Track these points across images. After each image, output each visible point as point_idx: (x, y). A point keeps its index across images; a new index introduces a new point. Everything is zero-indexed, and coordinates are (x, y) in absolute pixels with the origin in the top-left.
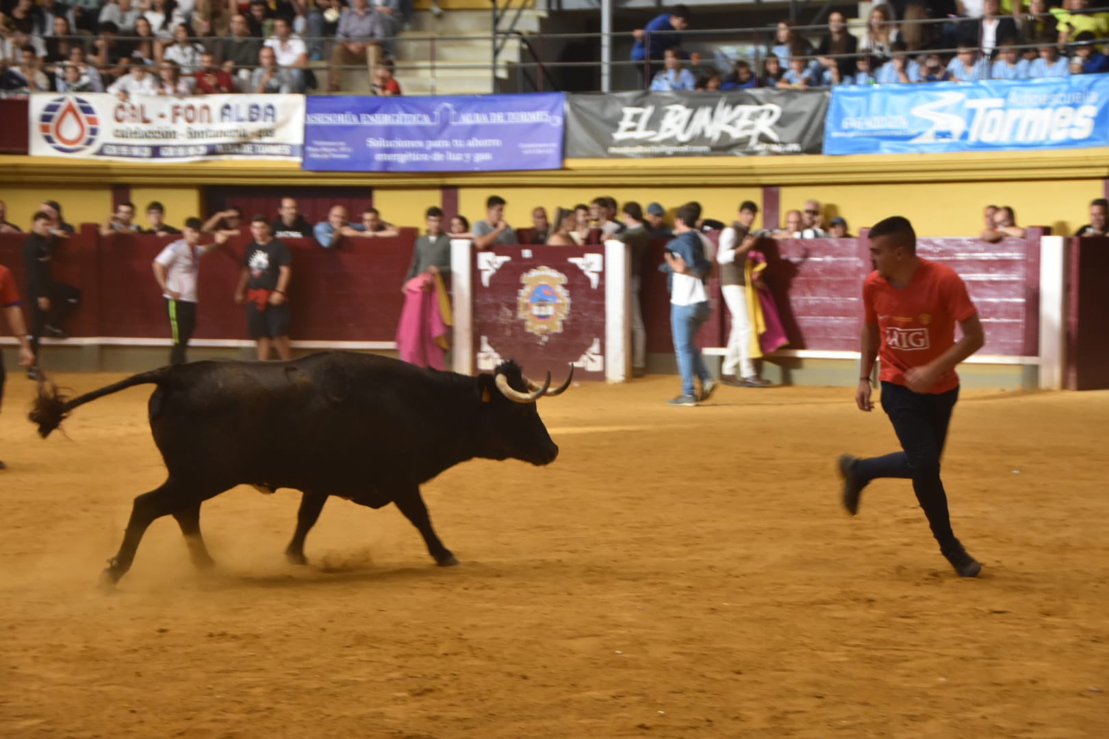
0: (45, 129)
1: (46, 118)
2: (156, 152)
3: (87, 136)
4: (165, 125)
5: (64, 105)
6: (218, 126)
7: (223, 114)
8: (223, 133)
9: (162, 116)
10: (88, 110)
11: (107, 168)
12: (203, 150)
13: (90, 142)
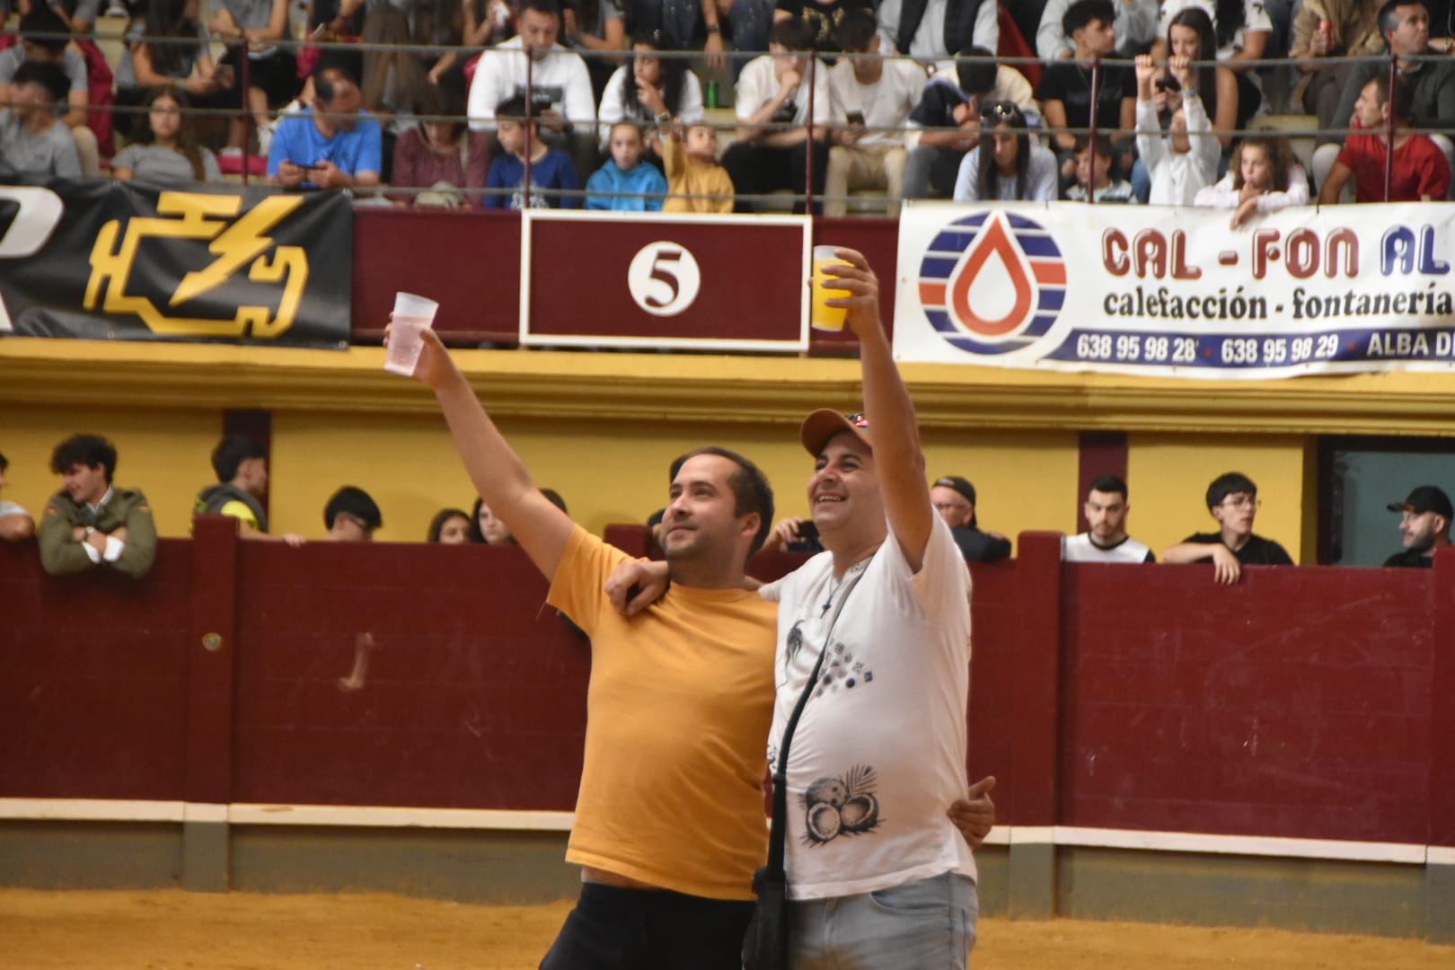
0: (930, 295)
1: (933, 268)
2: (1209, 351)
3: (1034, 311)
4: (1238, 279)
5: (982, 232)
6: (1372, 282)
7: (1390, 253)
8: (1384, 303)
9: (1230, 260)
10: (1041, 245)
11: (1078, 391)
12: (1332, 345)
13: (1041, 327)
